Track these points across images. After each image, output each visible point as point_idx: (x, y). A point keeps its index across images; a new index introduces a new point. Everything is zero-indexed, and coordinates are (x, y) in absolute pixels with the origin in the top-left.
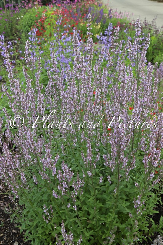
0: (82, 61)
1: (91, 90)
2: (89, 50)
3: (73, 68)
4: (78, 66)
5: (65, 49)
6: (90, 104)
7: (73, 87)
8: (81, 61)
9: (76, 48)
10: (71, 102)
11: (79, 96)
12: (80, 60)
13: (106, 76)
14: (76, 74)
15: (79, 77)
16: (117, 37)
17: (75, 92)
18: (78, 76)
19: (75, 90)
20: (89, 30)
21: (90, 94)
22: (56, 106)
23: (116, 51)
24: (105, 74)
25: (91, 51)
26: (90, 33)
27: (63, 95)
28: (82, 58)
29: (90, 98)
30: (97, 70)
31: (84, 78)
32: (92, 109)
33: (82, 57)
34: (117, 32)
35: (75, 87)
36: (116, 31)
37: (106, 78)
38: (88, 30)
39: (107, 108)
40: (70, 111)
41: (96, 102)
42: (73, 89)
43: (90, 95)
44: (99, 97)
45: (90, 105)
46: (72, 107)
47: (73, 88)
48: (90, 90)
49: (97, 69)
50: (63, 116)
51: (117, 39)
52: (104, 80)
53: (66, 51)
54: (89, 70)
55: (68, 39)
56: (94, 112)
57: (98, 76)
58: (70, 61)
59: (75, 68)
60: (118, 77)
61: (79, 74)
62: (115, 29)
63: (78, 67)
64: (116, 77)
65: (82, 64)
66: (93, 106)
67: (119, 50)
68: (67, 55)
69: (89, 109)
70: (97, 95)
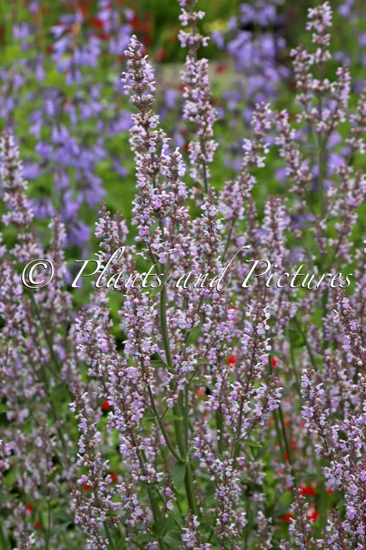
0: (175, 173)
1: (222, 312)
2: (194, 116)
3: (134, 210)
4: (154, 197)
5: (76, 102)
6: (220, 379)
7: (136, 300)
8: (169, 174)
9: (142, 117)
10: (126, 374)
11: (164, 344)
12: (165, 171)
13: (280, 237)
14: (147, 240)
15: (162, 250)
16: (323, 52)
17: (147, 324)
18: (156, 245)
19: (147, 317)
20: (190, 21)
21: (219, 333)
22: (37, 394)
23: (320, 119)
24: (274, 226)
25: (205, 120)
26: (192, 38)
27: (86, 339)
28: (174, 162)
29: (218, 351)
30: (237, 209)
31: (187, 256)
32: (228, 404)
33: (174, 158)
34: (320, 29)
35: (145, 300)
36: (315, 23)
37: (282, 248)
38: (186, 23)
39: (307, 398)
40: (125, 416)
41: (250, 368)
42: (135, 313)
43: (218, 338)
44: (262, 347)
45: (219, 385)
46: (133, 398)
47: (135, 306)
48: (216, 311)
49: (234, 205)
50: (86, 442)
51: (321, 63)
52: (275, 254)
53: (79, 112)
54: (211, 218)
55: (85, 56)
56: (240, 421)
57: (243, 239)
58: (103, 159)
59: (140, 211)
60: (341, 239)
61: (163, 238)
62: (310, 15)
63: (158, 204)
64: (331, 242)
65: (176, 191)
66: (236, 387)
67: (336, 112)
68: (86, 128)
69: (217, 404)
70: (255, 335)
